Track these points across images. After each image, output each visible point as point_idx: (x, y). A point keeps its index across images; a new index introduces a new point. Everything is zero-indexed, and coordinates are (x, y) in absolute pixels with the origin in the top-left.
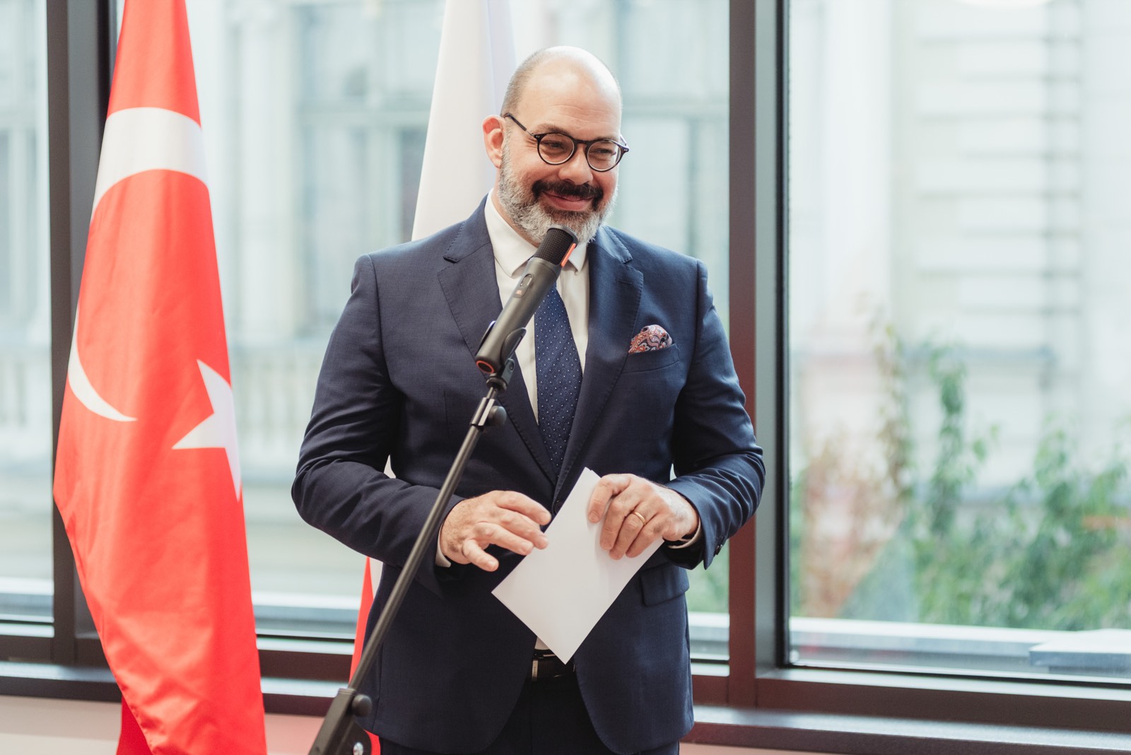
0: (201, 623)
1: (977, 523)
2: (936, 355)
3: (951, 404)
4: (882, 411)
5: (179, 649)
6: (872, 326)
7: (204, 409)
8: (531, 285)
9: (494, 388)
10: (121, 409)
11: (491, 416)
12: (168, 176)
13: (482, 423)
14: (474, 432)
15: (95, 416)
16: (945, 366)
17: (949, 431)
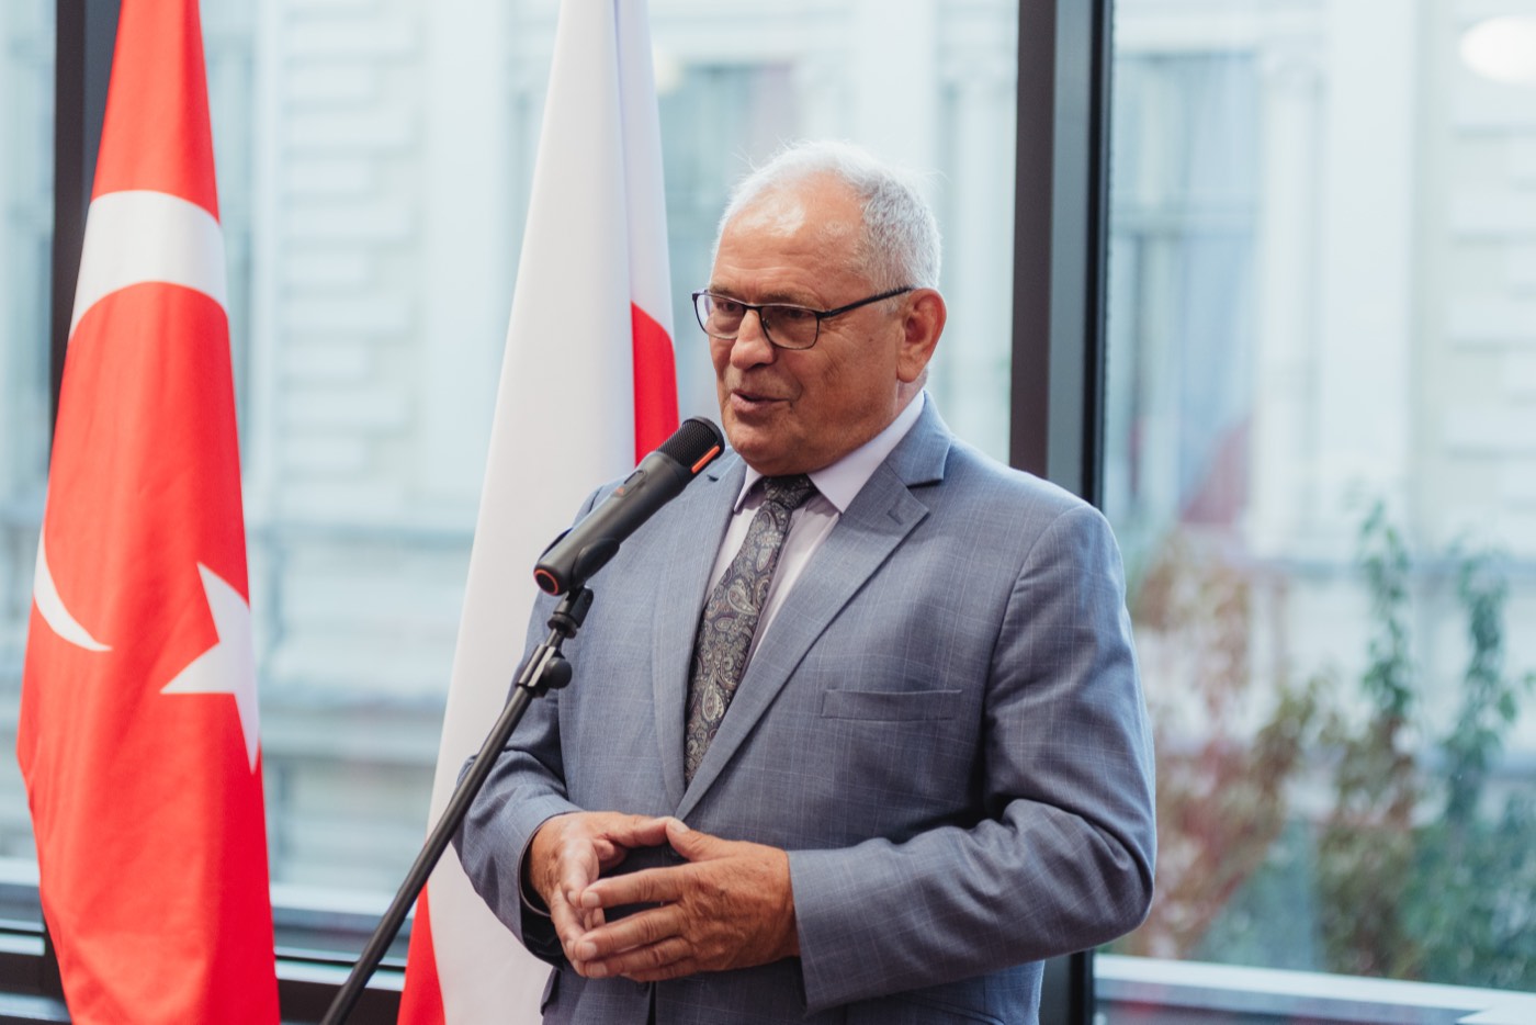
0: (191, 952)
1: (1510, 805)
2: (1469, 567)
3: (1485, 635)
4: (1373, 647)
5: (158, 990)
6: (1368, 527)
7: (207, 636)
8: (640, 485)
9: (558, 630)
10: (93, 632)
11: (547, 673)
12: (166, 291)
13: (532, 683)
14: (521, 696)
15: (62, 642)
16: (1481, 582)
17: (1479, 672)
